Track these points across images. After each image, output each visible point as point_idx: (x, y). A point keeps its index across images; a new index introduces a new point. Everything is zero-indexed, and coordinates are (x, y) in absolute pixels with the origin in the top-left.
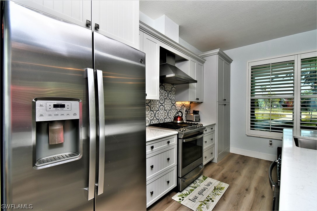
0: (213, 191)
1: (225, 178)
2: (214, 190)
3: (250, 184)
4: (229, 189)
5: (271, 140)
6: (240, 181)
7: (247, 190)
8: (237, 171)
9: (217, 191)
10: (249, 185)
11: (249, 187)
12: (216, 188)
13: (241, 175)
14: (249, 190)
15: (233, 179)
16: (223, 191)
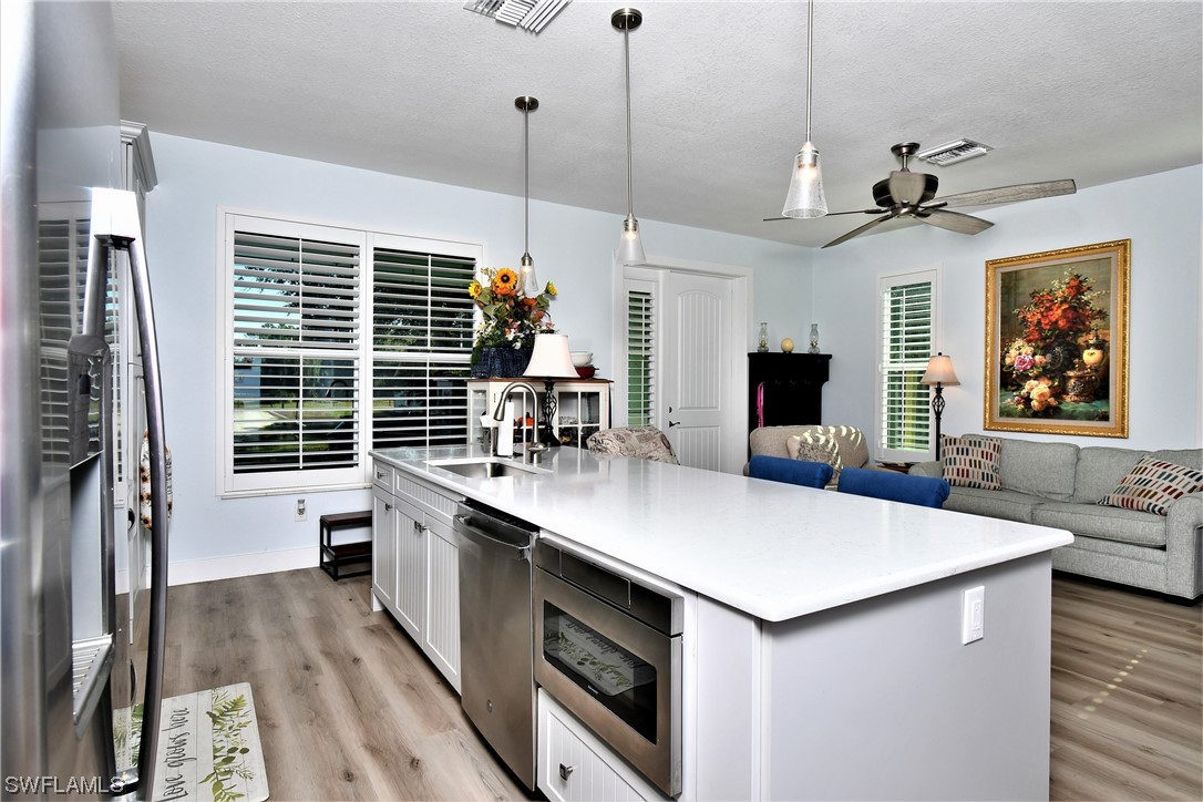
0: (219, 727)
1: (216, 672)
2: (215, 722)
3: (301, 649)
4: (257, 692)
5: (301, 497)
6: (268, 656)
7: (307, 668)
8: (233, 636)
9: (228, 718)
10: (304, 654)
11: (306, 658)
12: (218, 714)
13: (255, 641)
14: (312, 665)
15: (244, 662)
16: (249, 706)
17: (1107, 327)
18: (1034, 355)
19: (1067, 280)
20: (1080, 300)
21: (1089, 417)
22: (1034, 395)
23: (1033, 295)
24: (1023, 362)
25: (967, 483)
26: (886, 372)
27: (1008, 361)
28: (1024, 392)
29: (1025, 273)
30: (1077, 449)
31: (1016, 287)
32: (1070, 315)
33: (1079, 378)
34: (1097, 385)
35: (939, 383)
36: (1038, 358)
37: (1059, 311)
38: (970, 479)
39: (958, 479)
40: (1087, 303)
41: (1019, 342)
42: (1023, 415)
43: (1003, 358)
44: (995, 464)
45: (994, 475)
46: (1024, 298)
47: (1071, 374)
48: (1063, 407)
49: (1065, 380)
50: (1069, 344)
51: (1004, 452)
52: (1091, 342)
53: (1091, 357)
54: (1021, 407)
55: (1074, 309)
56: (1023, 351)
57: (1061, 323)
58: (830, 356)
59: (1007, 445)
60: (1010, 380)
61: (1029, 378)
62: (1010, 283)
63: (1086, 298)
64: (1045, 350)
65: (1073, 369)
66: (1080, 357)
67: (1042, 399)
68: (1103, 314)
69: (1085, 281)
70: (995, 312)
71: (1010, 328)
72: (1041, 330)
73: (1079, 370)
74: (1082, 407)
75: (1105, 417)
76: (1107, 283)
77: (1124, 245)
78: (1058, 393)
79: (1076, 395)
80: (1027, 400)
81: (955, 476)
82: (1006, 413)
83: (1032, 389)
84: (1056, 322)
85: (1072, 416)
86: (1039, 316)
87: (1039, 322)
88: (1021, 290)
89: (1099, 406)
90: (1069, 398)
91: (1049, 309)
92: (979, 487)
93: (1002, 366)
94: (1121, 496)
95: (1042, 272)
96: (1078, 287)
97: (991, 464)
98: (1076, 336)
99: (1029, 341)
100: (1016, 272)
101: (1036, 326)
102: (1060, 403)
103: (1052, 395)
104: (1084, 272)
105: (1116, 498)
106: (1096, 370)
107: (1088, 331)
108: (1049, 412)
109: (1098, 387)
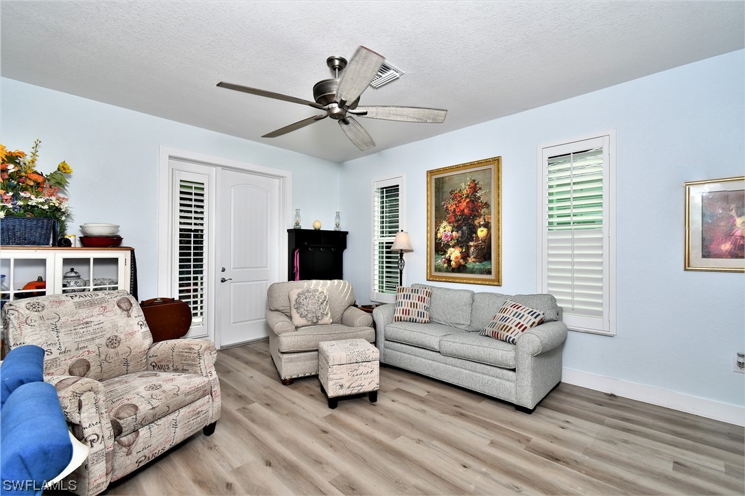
17: (490, 213)
18: (452, 232)
19: (469, 183)
20: (475, 196)
21: (482, 272)
22: (453, 258)
23: (451, 193)
24: (446, 236)
25: (408, 319)
26: (377, 243)
27: (439, 235)
28: (447, 255)
29: (447, 179)
30: (473, 294)
31: (443, 188)
32: (470, 206)
33: (476, 246)
34: (485, 251)
35: (401, 250)
36: (454, 233)
37: (465, 203)
38: (410, 316)
39: (403, 316)
40: (479, 198)
41: (445, 223)
42: (447, 271)
43: (436, 234)
44: (426, 305)
45: (425, 312)
46: (447, 195)
47: (471, 244)
48: (468, 266)
49: (468, 247)
50: (470, 224)
51: (433, 296)
52: (482, 223)
53: (481, 233)
54: (446, 265)
55: (472, 201)
56: (447, 229)
57: (466, 211)
58: (347, 233)
59: (435, 291)
60: (440, 248)
61: (449, 246)
62: (439, 185)
63: (478, 195)
64: (458, 228)
65: (472, 240)
66: (476, 233)
67: (457, 260)
68: (487, 205)
69: (478, 184)
70: (431, 205)
71: (440, 214)
72: (456, 216)
73: (476, 242)
74: (478, 265)
75: (489, 272)
76: (489, 184)
77: (497, 160)
78: (465, 256)
79: (474, 258)
80: (449, 261)
81: (401, 315)
82: (438, 269)
83: (451, 254)
84: (463, 210)
85: (472, 272)
86: (454, 206)
87: (455, 210)
88: (445, 190)
89: (485, 265)
90: (471, 260)
91: (460, 202)
92: (416, 322)
93: (436, 239)
94: (491, 329)
95: (456, 178)
96: (474, 188)
97: (424, 304)
98: (474, 219)
99: (449, 223)
100: (442, 178)
101: (453, 213)
102: (466, 263)
103: (462, 258)
104: (478, 178)
105: (489, 330)
106: (484, 242)
107: (480, 216)
108: (461, 268)
109: (485, 253)
